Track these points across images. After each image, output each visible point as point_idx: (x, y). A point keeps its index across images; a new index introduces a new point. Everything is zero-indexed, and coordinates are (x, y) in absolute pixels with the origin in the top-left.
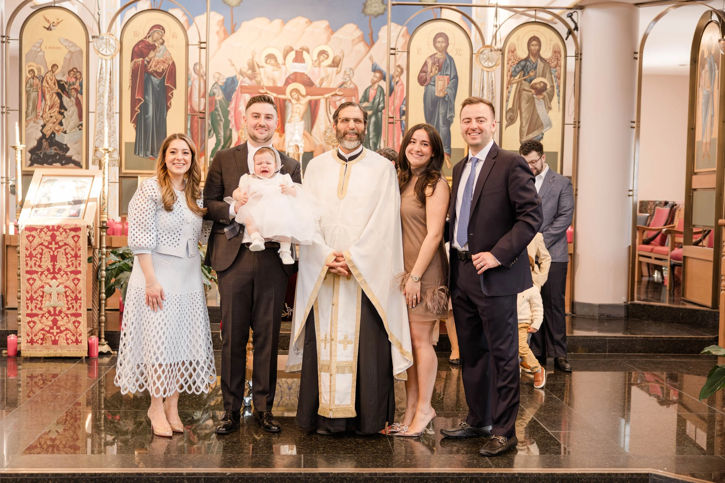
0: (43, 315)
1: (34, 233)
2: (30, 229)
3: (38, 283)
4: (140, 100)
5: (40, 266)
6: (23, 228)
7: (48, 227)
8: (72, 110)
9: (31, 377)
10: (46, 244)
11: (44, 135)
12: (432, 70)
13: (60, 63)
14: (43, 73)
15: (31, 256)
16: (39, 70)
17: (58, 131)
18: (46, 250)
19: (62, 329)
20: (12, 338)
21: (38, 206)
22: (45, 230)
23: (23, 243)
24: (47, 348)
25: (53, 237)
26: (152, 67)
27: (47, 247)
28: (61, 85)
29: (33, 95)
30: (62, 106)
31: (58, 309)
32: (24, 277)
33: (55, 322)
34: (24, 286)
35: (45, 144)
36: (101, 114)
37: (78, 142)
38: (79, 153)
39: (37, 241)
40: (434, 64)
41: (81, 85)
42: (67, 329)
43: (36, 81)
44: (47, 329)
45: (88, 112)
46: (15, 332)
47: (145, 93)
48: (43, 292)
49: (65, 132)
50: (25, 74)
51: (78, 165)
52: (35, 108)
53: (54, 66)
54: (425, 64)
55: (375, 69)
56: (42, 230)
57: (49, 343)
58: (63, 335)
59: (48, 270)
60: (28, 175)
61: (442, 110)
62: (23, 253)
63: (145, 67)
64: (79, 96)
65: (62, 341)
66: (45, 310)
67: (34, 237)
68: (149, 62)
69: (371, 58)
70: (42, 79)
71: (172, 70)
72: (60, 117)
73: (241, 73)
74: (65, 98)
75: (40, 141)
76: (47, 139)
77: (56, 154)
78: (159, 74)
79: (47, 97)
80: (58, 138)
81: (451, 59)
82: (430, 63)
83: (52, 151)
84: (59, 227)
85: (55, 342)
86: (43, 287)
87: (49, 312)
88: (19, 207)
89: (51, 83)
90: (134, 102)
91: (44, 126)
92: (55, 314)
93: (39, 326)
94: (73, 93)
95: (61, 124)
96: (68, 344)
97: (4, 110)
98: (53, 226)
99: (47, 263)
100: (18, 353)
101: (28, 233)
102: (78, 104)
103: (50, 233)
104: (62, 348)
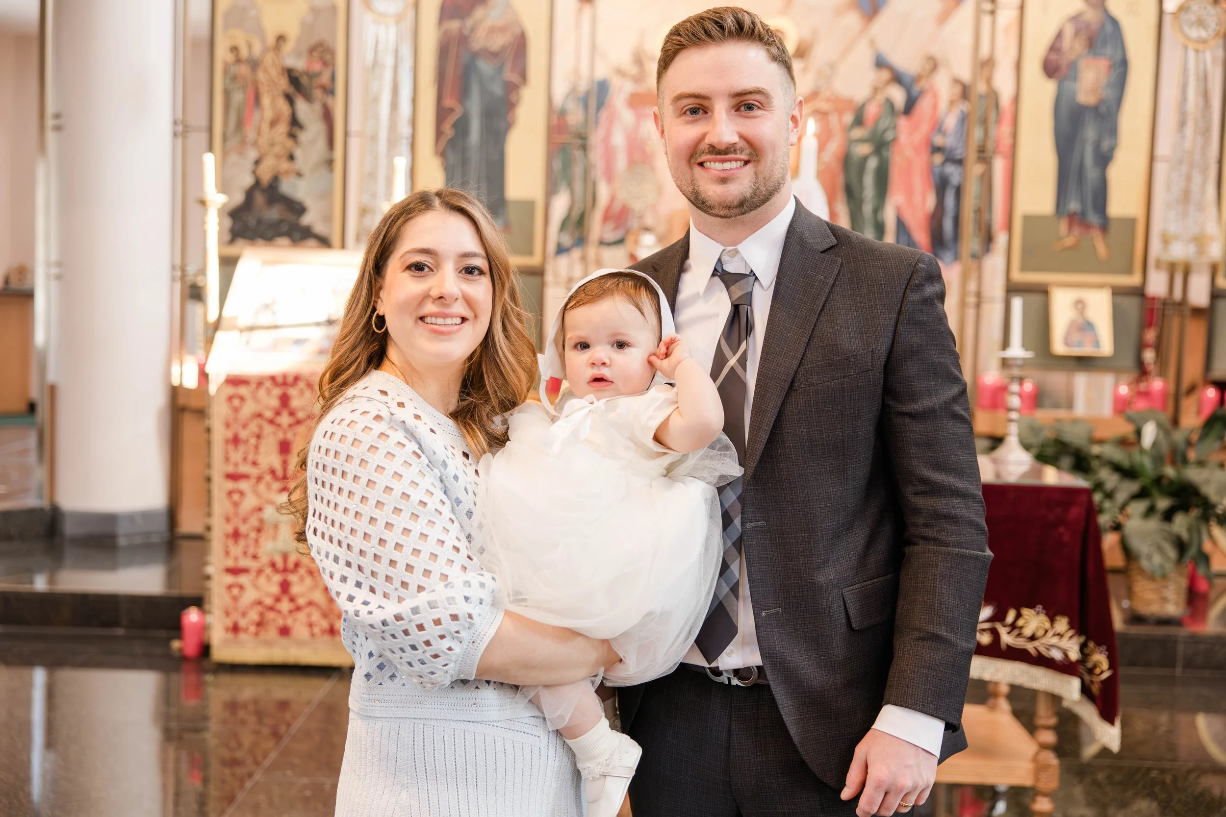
0: (260, 572)
1: (243, 390)
2: (235, 381)
3: (250, 502)
4: (451, 110)
5: (255, 463)
6: (222, 379)
7: (273, 378)
8: (313, 130)
9: (233, 706)
10: (269, 414)
11: (257, 184)
12: (1072, 46)
13: (293, 31)
14: (257, 49)
15: (236, 441)
16: (250, 46)
17: (287, 173)
18: (268, 429)
19: (301, 601)
20: (192, 616)
21: (251, 329)
22: (268, 384)
23: (219, 412)
24: (268, 644)
25: (285, 400)
26: (480, 41)
27: (271, 422)
28: (294, 79)
29: (238, 97)
30: (295, 123)
31: (292, 559)
32: (220, 487)
33: (285, 586)
34: (220, 505)
35: (259, 199)
36: (374, 138)
37: (327, 194)
38: (328, 219)
39: (249, 408)
40: (1077, 33)
41: (333, 78)
42: (310, 603)
43: (244, 70)
44: (269, 601)
45: (346, 134)
46: (198, 602)
47: (463, 93)
48: (261, 521)
49: (299, 175)
50: (222, 54)
51: (324, 242)
52: (240, 125)
53: (281, 39)
54: (1059, 35)
55: (880, 63)
56: (260, 384)
57: (272, 633)
58: (302, 616)
59: (273, 472)
60: (228, 263)
61: (1090, 133)
62: (219, 434)
63: (463, 39)
64: (329, 100)
65: (300, 631)
66: (264, 559)
67: (242, 399)
68: (472, 30)
69: (872, 43)
70: (255, 64)
71: (520, 46)
72: (289, 143)
73: (620, 72)
74: (301, 106)
75: (250, 194)
76: (264, 191)
77: (281, 221)
78: (495, 55)
79: (266, 101)
80: (287, 187)
81: (1115, 23)
82: (1069, 32)
83: (274, 214)
84: (297, 379)
85: (285, 631)
86: (260, 509)
87: (273, 565)
88: (210, 331)
89: (274, 72)
90: (441, 114)
91: (257, 162)
92: (285, 570)
93: (250, 595)
94: (318, 93)
95: (291, 157)
96: (313, 635)
97: (180, 128)
98: (285, 376)
99: (270, 458)
100: (205, 650)
101: (231, 390)
102: (328, 117)
103: (277, 392)
104: (300, 644)
